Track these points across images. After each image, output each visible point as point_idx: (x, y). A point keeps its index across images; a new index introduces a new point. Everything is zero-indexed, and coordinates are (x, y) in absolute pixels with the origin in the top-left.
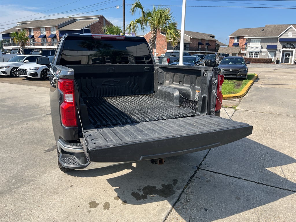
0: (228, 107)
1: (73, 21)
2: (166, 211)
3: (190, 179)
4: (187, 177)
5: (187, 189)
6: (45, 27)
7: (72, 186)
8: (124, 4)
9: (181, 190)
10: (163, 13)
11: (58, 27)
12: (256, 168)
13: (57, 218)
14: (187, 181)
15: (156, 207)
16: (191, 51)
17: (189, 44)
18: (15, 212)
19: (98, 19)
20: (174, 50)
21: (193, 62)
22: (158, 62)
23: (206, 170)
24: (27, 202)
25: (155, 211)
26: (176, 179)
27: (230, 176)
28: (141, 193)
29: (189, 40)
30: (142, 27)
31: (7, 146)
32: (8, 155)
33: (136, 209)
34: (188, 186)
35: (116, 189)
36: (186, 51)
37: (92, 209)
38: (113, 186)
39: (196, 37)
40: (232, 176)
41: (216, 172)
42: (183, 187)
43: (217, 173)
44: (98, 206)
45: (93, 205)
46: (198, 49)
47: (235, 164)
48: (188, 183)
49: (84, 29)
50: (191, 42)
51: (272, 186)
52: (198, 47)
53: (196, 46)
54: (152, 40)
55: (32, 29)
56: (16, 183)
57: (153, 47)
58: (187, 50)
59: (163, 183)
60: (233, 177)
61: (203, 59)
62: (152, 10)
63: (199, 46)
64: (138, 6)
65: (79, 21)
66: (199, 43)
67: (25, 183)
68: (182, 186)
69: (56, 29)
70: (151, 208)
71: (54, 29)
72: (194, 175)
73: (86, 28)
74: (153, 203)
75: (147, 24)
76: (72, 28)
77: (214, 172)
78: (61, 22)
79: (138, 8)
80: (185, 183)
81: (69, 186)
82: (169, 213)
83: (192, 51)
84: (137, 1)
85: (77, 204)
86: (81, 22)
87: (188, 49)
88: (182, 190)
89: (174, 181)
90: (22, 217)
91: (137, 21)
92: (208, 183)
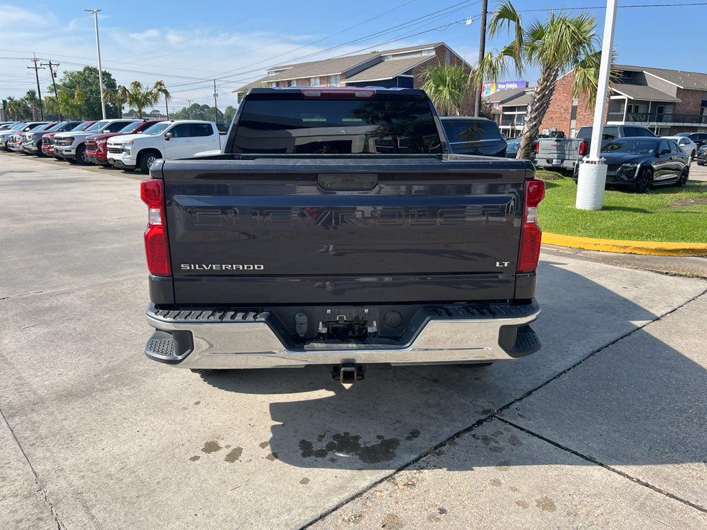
0: (697, 277)
1: (379, 60)
2: (347, 493)
3: (455, 435)
4: (449, 430)
5: (429, 457)
6: (320, 77)
7: (198, 403)
8: (486, 12)
9: (414, 457)
10: (569, 27)
11: (346, 75)
12: (659, 443)
13: (132, 459)
14: (443, 438)
15: (331, 479)
16: (677, 124)
17: (673, 104)
18: (71, 432)
19: (434, 53)
20: (626, 121)
21: (651, 151)
22: (556, 152)
23: (510, 424)
24: (103, 417)
25: (323, 488)
26: (417, 430)
27: (567, 449)
28: (321, 445)
29: (673, 94)
30: (517, 65)
31: (137, 311)
32: (128, 328)
33: (286, 474)
34: (437, 451)
35: (276, 425)
36: (664, 124)
37: (204, 455)
38: (274, 418)
39: (695, 86)
40: (569, 450)
41: (534, 431)
42: (424, 451)
43: (535, 435)
44: (218, 452)
45: (211, 447)
46: (701, 118)
47: (602, 424)
48: (442, 444)
49: (399, 77)
50: (679, 101)
51: (672, 496)
52: (699, 114)
53: (693, 109)
54: (538, 97)
55: (295, 82)
56: (108, 380)
57: (539, 114)
58: (666, 121)
59: (383, 433)
60: (573, 452)
61: (704, 144)
62: (545, 21)
63: (702, 110)
64: (508, 14)
65: (391, 59)
66: (703, 101)
67: (122, 384)
68: (422, 448)
69: (341, 80)
70: (321, 479)
71: (336, 79)
72: (469, 429)
73: (406, 73)
74: (331, 470)
75: (533, 57)
76: (374, 76)
77: (528, 432)
78: (353, 65)
79: (506, 20)
80: (435, 444)
81: (192, 403)
82: (353, 498)
83: (681, 124)
84: (505, 3)
85: (182, 440)
86: (397, 61)
87: (670, 119)
88: (416, 457)
89: (411, 433)
90: (77, 444)
91: (504, 52)
92: (494, 453)
